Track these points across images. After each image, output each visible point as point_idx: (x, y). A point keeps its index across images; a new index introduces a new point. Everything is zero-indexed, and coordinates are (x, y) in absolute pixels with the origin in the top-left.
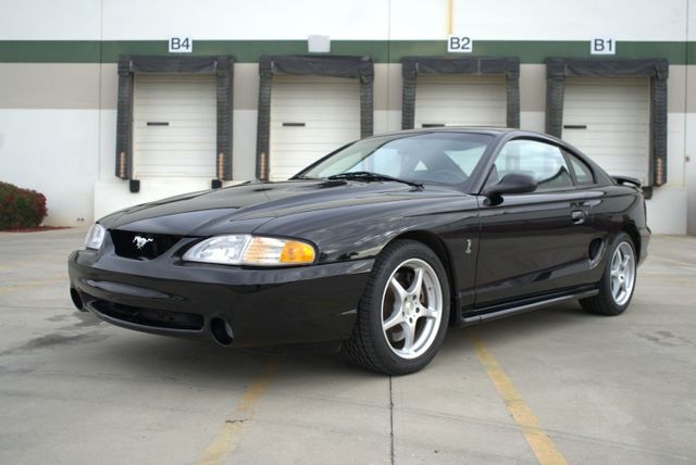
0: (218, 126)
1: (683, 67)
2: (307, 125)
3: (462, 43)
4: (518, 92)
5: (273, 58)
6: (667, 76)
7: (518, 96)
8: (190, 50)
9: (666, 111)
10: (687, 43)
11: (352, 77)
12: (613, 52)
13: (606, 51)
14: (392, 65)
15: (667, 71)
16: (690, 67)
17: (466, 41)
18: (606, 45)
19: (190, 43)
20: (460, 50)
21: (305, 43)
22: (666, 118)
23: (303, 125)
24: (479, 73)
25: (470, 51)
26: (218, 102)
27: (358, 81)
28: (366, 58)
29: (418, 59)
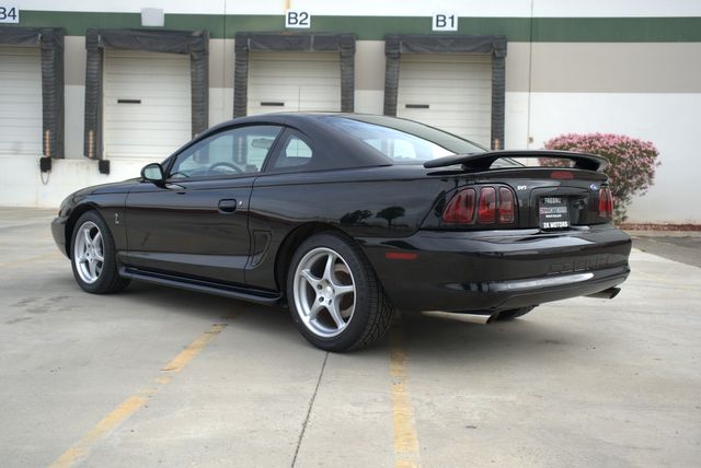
0: (44, 102)
1: (528, 44)
2: (143, 102)
3: (299, 19)
4: (353, 70)
5: (100, 32)
6: (506, 54)
7: (353, 74)
8: (17, 20)
9: (503, 90)
10: (532, 19)
11: (181, 53)
12: (455, 28)
13: (448, 28)
14: (227, 40)
15: (505, 49)
16: (534, 44)
17: (304, 16)
18: (449, 21)
19: (17, 13)
20: (298, 26)
21: (138, 16)
22: (503, 98)
23: (139, 102)
24: (312, 50)
25: (308, 26)
26: (43, 77)
27: (188, 57)
28: (197, 34)
29: (250, 35)
